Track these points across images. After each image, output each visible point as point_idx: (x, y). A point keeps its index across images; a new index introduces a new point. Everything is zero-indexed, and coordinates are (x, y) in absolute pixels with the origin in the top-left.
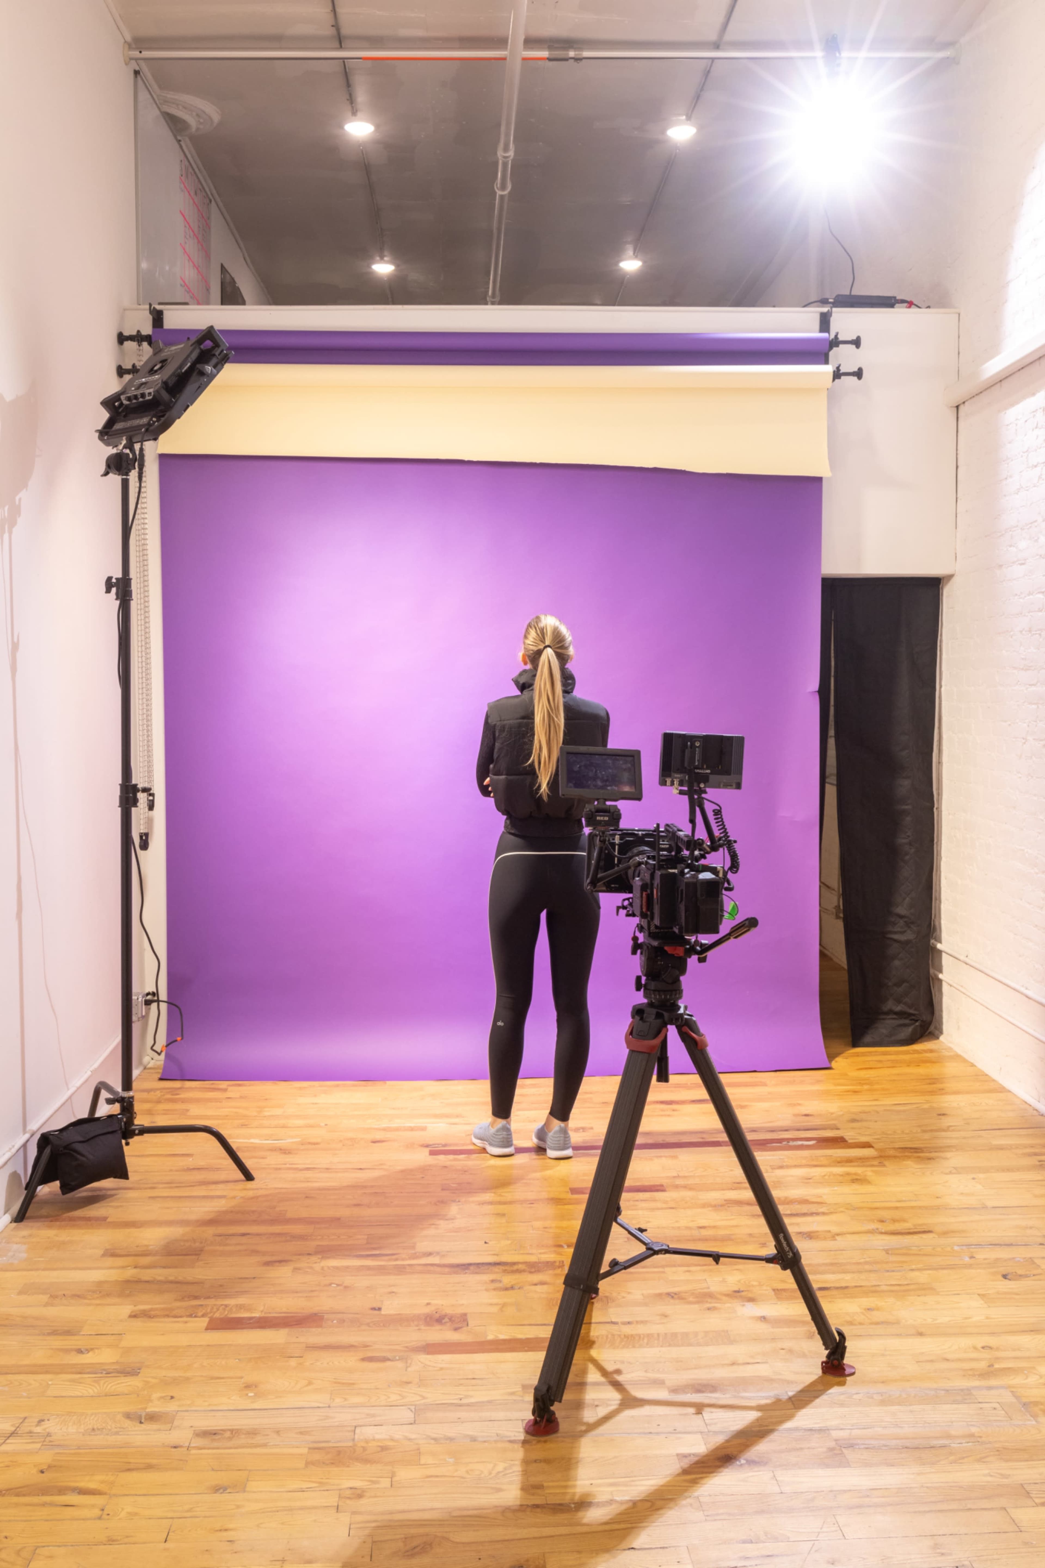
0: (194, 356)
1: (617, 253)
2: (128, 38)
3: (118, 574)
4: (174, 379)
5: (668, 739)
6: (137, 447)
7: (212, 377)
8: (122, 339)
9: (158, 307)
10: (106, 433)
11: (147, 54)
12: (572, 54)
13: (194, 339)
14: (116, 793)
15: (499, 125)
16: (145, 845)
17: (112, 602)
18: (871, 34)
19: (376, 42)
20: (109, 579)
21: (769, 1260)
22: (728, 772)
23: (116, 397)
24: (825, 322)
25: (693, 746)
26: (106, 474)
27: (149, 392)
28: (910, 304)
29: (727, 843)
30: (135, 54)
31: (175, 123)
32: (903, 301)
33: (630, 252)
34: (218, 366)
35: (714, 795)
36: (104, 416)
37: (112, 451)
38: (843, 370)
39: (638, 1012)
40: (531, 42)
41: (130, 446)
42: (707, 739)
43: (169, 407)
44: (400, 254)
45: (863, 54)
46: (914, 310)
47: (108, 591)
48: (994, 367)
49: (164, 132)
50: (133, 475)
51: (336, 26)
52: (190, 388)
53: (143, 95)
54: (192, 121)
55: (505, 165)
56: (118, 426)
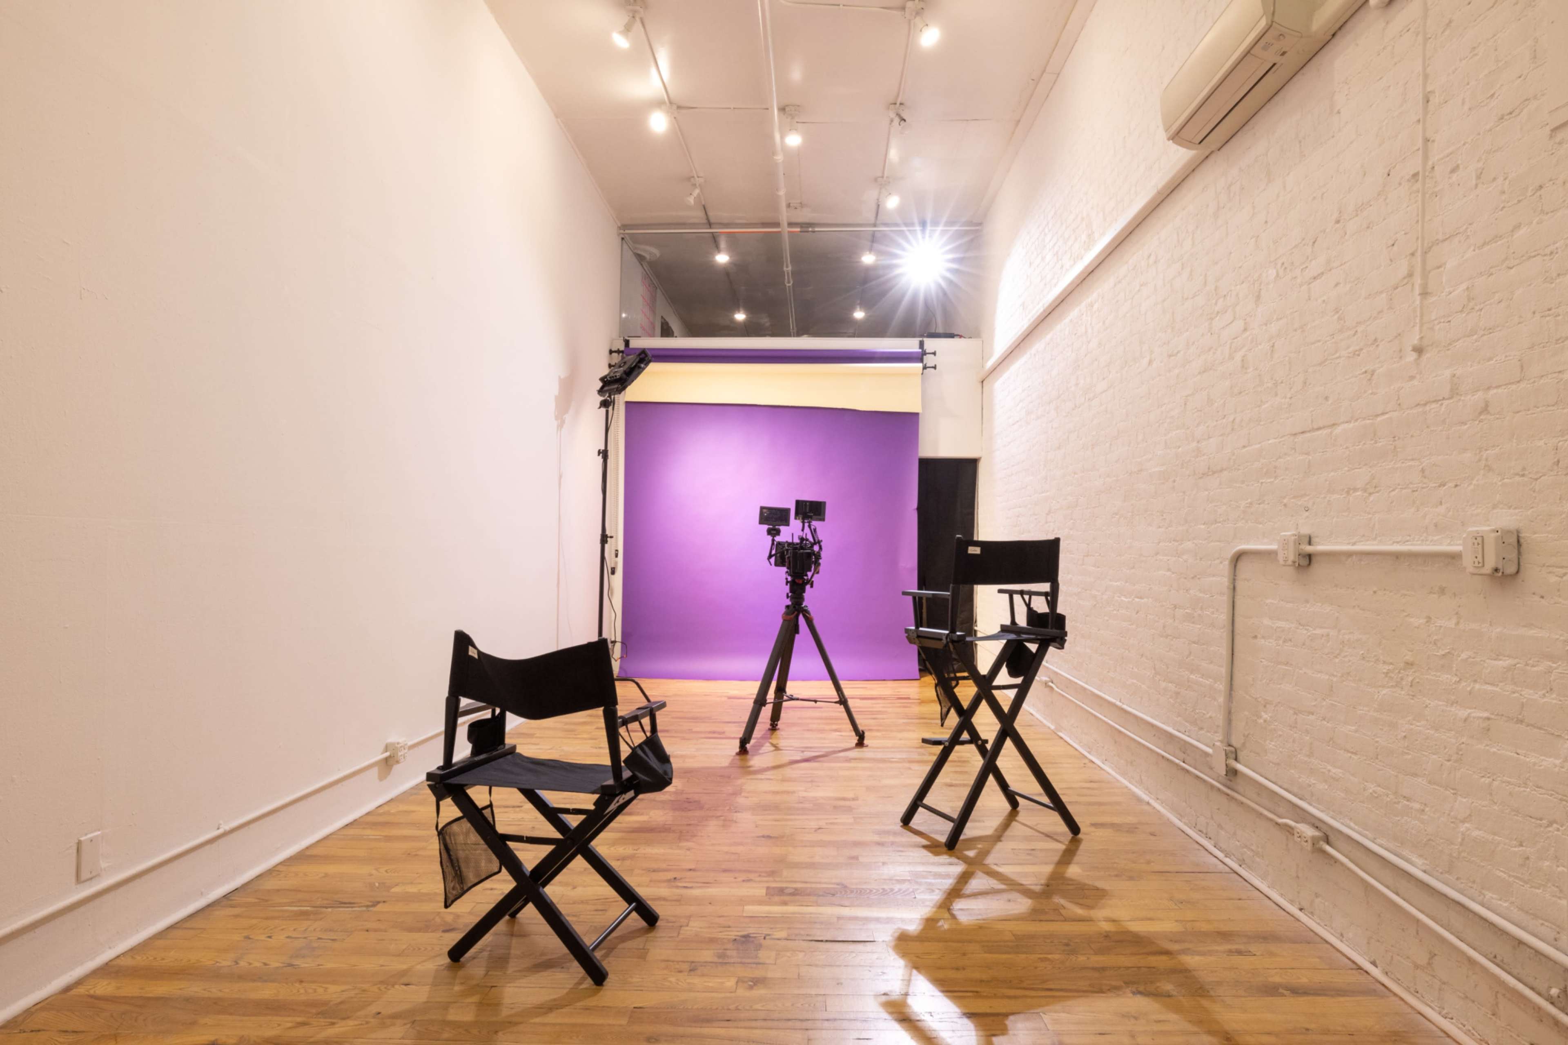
0: (637, 360)
1: (852, 309)
2: (619, 225)
3: (603, 448)
4: (628, 370)
5: (798, 502)
6: (612, 397)
7: (644, 369)
8: (611, 352)
9: (628, 338)
10: (601, 391)
11: (627, 231)
12: (810, 229)
13: (637, 353)
14: (599, 538)
15: (782, 258)
16: (613, 572)
17: (600, 459)
18: (944, 219)
19: (727, 225)
20: (599, 450)
21: (836, 702)
22: (819, 515)
23: (605, 377)
24: (921, 345)
25: (806, 505)
26: (600, 408)
27: (618, 375)
28: (961, 336)
29: (819, 542)
30: (622, 231)
31: (640, 258)
32: (957, 335)
33: (858, 309)
34: (647, 364)
35: (815, 523)
36: (600, 384)
37: (602, 398)
38: (928, 365)
39: (787, 607)
40: (790, 224)
41: (610, 396)
42: (811, 503)
43: (625, 381)
44: (748, 310)
45: (940, 228)
46: (962, 339)
47: (599, 455)
48: (990, 364)
49: (634, 260)
50: (610, 408)
51: (708, 219)
52: (635, 373)
53: (625, 246)
54: (648, 257)
55: (788, 273)
56: (606, 388)
